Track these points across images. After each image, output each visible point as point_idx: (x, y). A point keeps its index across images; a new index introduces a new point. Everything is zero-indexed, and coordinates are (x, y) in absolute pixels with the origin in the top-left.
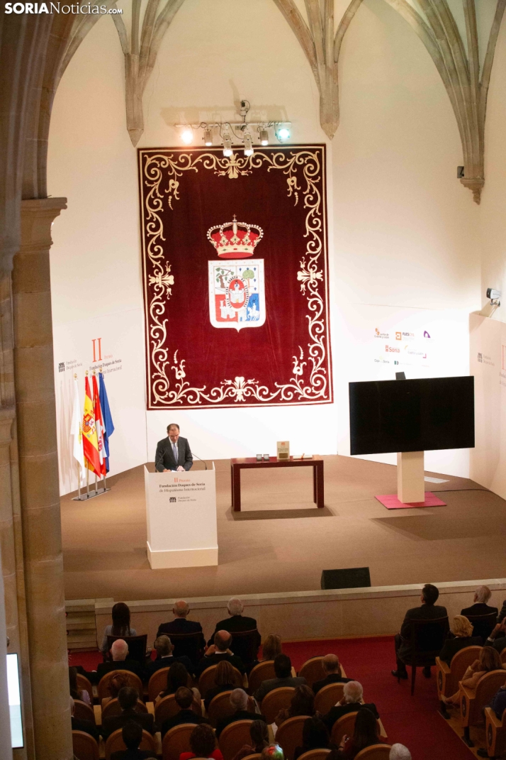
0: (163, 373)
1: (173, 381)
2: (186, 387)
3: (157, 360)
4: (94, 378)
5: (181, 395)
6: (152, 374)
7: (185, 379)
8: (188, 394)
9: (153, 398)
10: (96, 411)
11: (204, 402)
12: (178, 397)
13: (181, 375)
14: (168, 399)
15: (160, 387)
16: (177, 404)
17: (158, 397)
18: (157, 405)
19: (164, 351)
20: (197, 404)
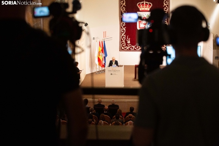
0: (124, 42)
1: (127, 44)
2: (130, 45)
3: (123, 38)
4: (102, 42)
5: (129, 48)
6: (121, 42)
7: (130, 43)
8: (131, 47)
9: (121, 48)
10: (102, 50)
11: (135, 50)
12: (128, 48)
13: (129, 42)
14: (125, 48)
15: (123, 45)
16: (128, 50)
17: (122, 48)
18: (122, 50)
19: (125, 36)
20: (133, 50)
